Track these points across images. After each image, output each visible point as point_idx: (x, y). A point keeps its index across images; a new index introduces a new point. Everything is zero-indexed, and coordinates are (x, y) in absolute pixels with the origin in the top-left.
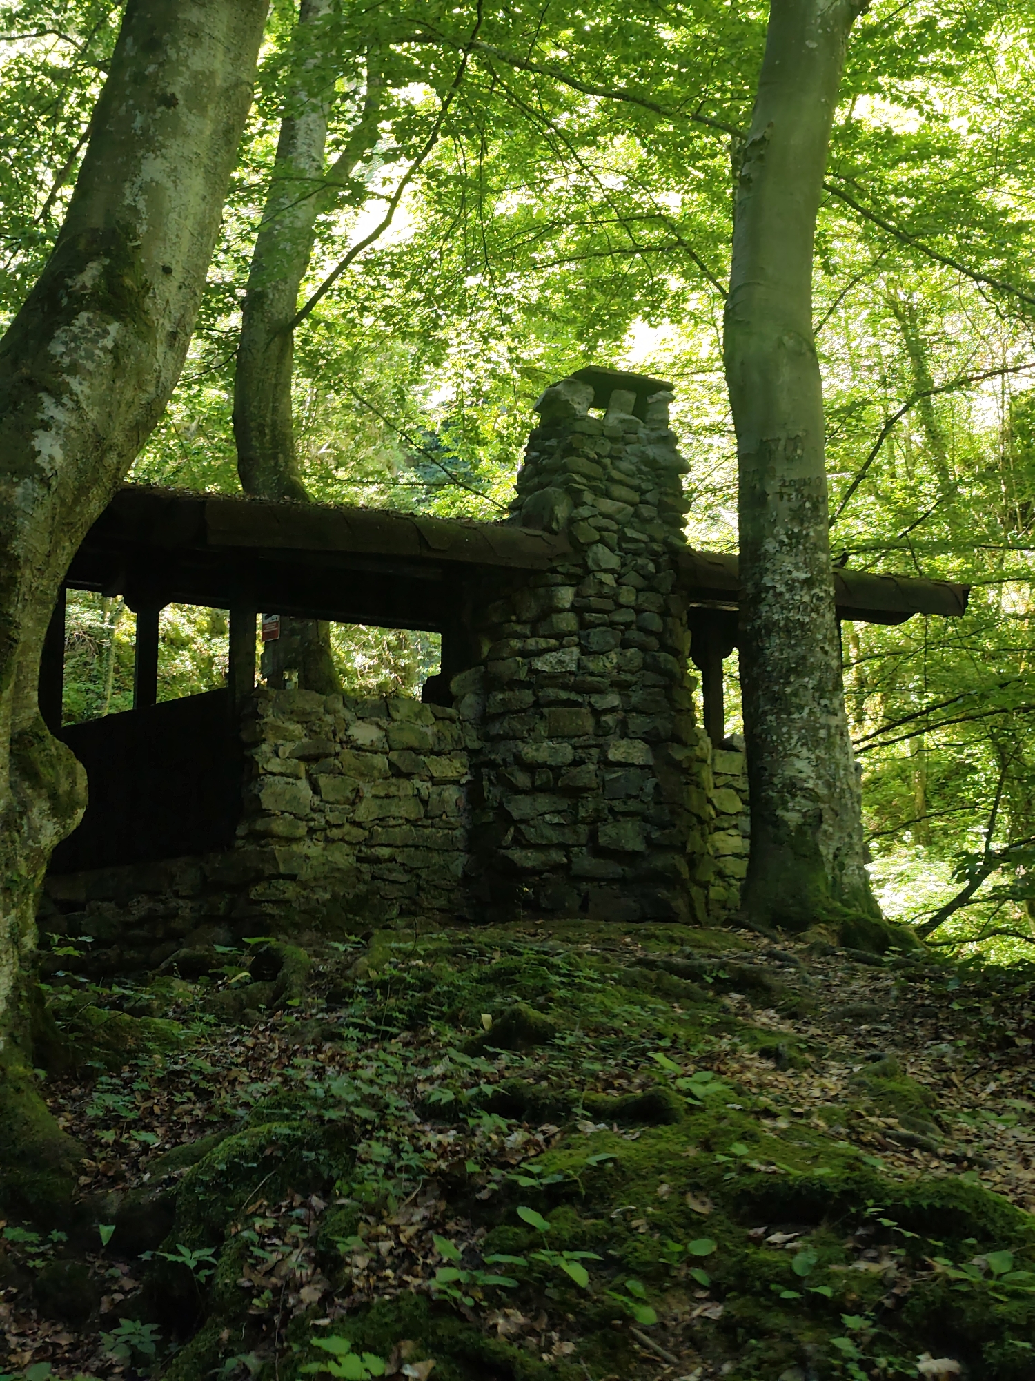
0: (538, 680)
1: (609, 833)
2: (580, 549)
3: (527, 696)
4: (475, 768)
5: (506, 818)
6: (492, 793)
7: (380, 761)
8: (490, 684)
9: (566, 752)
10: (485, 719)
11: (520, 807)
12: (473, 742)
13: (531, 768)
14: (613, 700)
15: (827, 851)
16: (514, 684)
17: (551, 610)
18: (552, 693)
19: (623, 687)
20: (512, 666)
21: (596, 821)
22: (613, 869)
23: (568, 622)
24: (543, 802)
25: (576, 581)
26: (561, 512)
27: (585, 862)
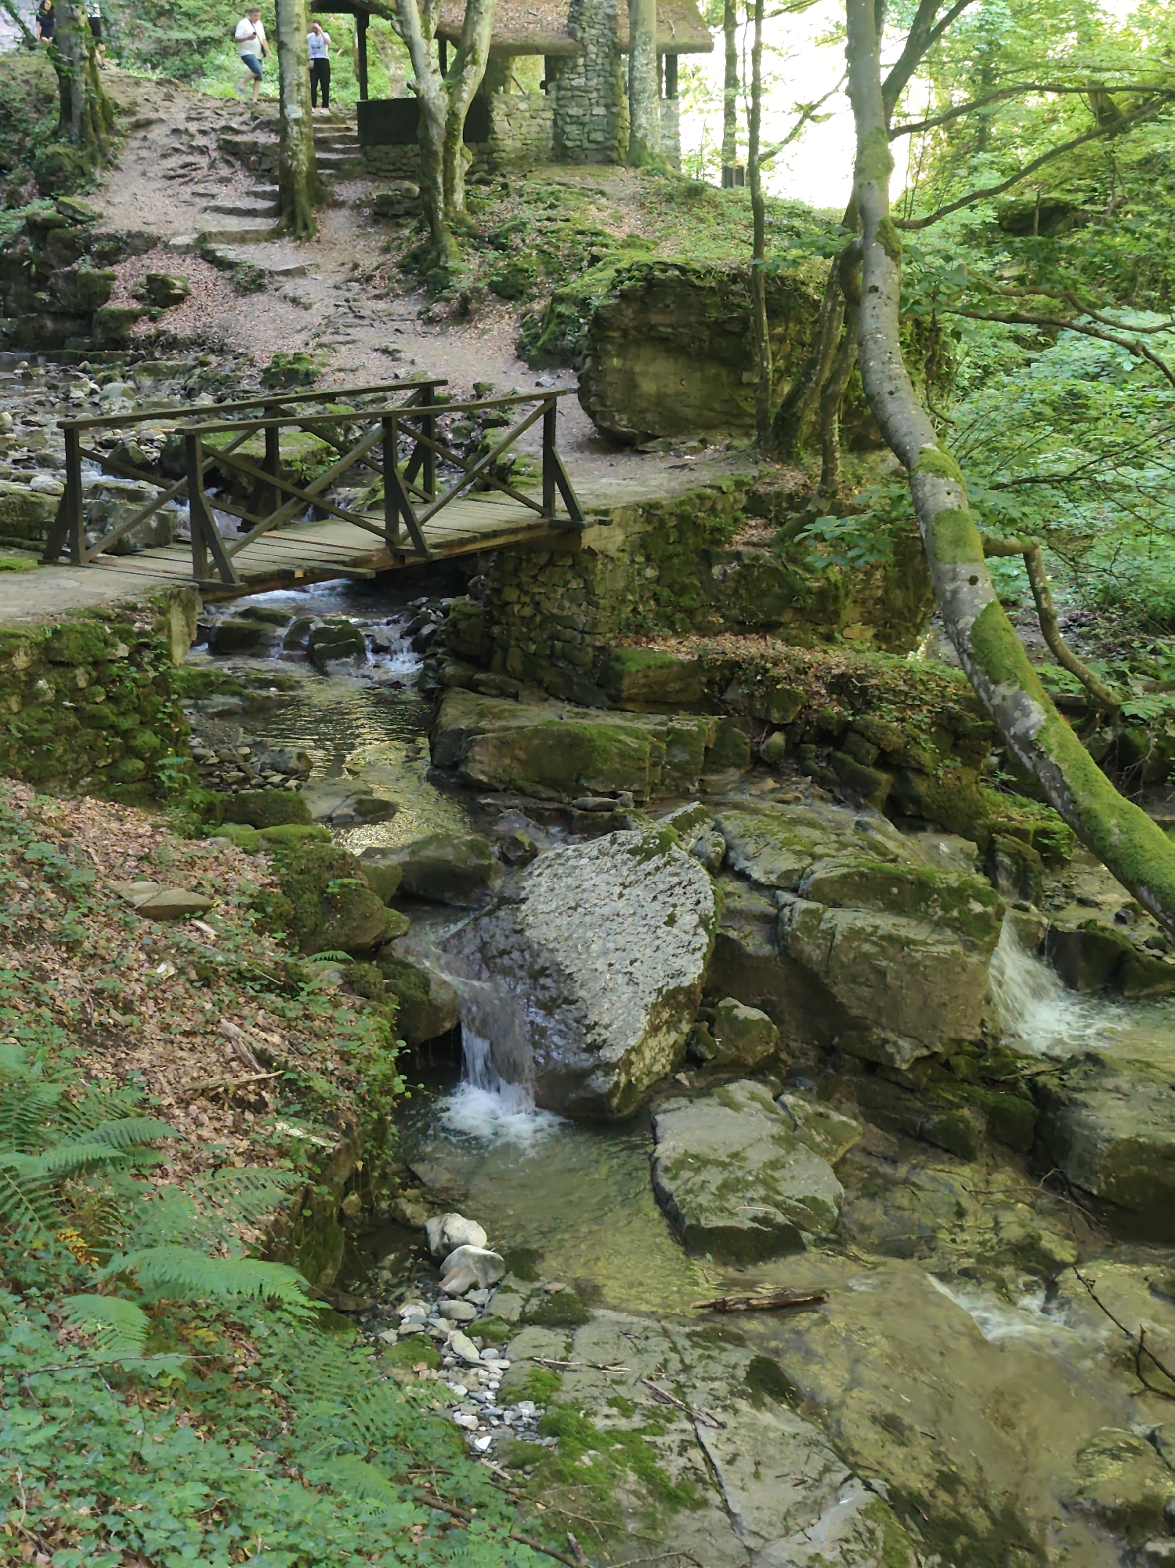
0: (573, 88)
1: (593, 136)
2: (585, 47)
3: (569, 94)
4: (555, 114)
5: (564, 132)
6: (560, 123)
7: (527, 115)
8: (559, 88)
9: (581, 112)
10: (558, 99)
11: (568, 129)
12: (554, 106)
13: (571, 116)
14: (595, 95)
15: (649, 144)
16: (566, 89)
17: (576, 66)
18: (577, 93)
19: (598, 90)
20: (566, 83)
21: (589, 133)
22: (594, 146)
23: (581, 69)
24: (574, 127)
25: (585, 56)
26: (579, 34)
27: (586, 145)
